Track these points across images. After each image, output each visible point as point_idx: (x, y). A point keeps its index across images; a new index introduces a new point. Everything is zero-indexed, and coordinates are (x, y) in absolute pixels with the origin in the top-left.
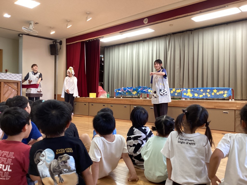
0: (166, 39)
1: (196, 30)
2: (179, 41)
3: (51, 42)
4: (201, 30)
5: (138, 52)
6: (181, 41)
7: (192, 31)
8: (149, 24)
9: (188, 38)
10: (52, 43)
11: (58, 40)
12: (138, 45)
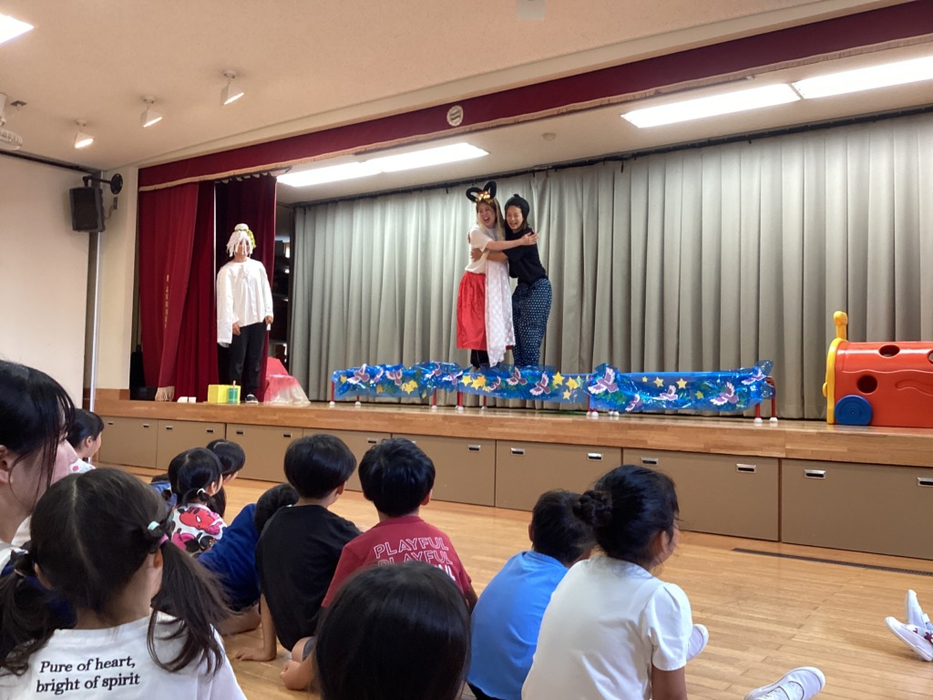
0: (531, 188)
1: (639, 159)
2: (576, 193)
3: (76, 180)
4: (656, 156)
5: (425, 229)
6: (586, 197)
7: (626, 159)
8: (467, 128)
9: (610, 187)
10: (82, 185)
11: (106, 171)
12: (424, 203)
